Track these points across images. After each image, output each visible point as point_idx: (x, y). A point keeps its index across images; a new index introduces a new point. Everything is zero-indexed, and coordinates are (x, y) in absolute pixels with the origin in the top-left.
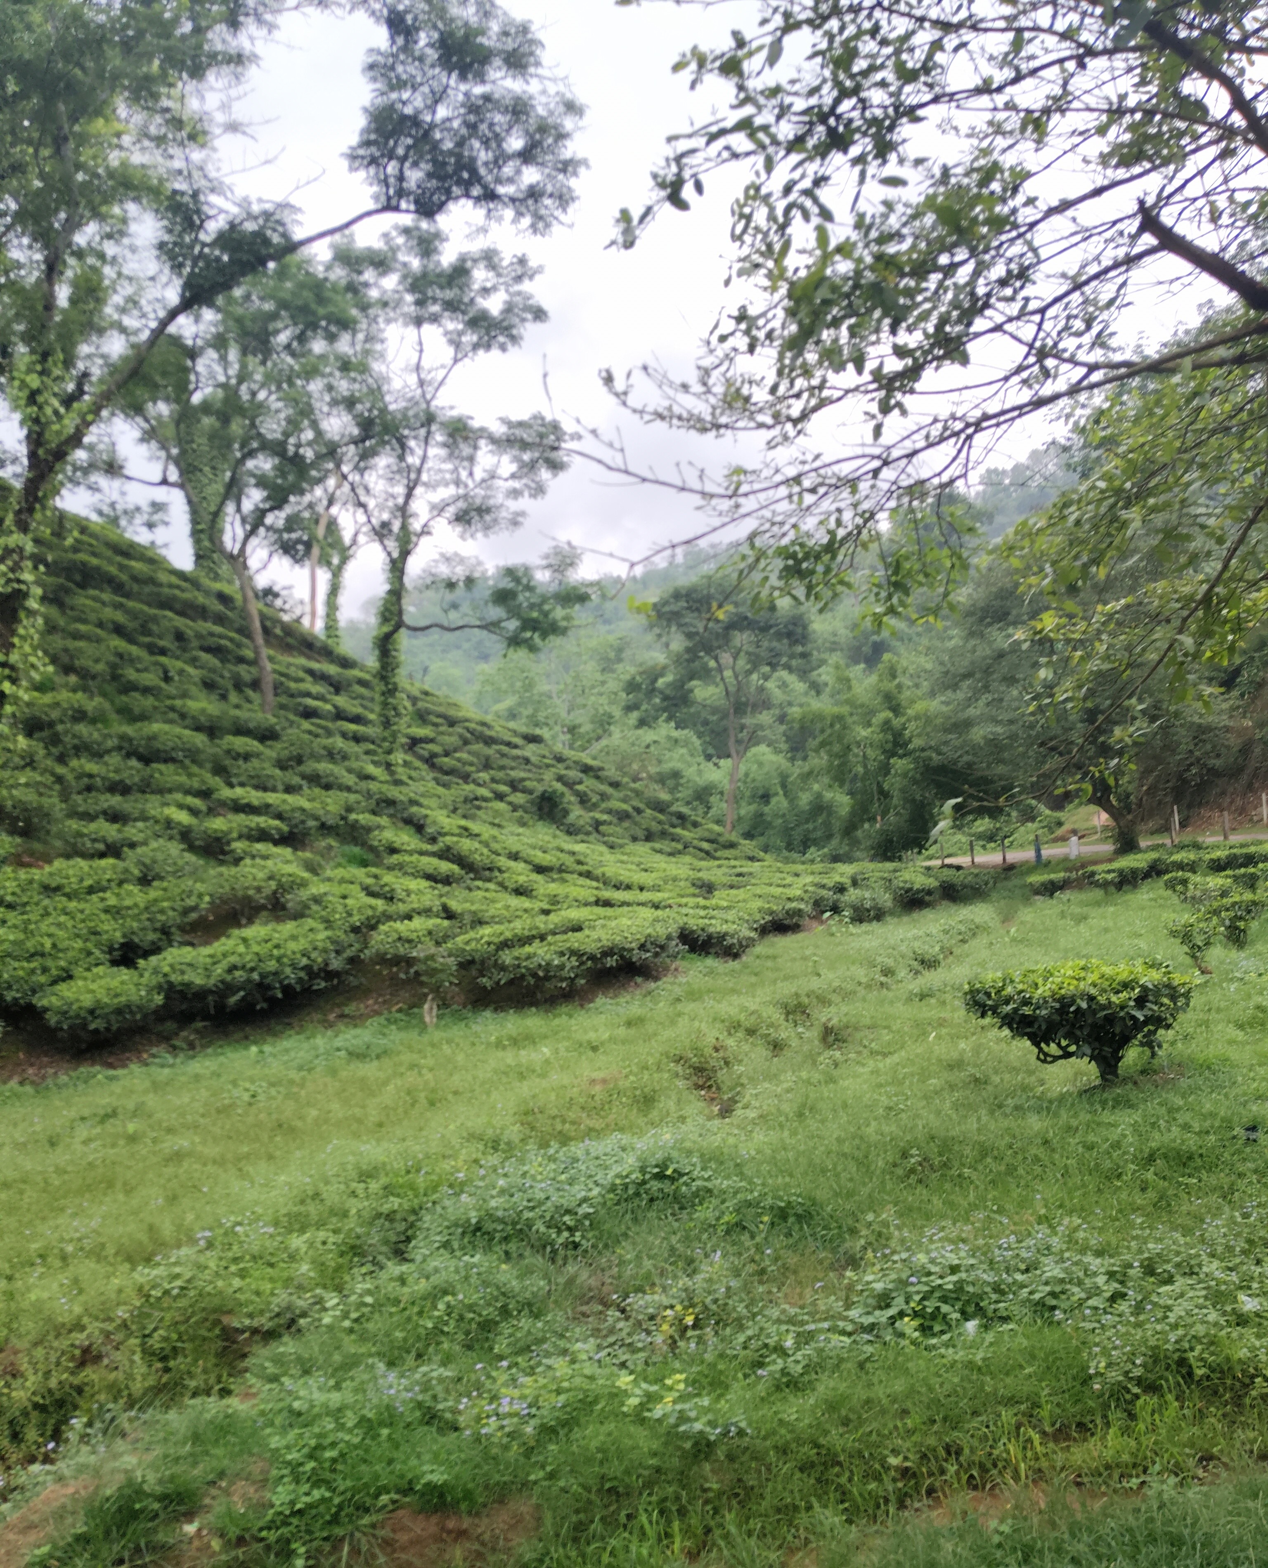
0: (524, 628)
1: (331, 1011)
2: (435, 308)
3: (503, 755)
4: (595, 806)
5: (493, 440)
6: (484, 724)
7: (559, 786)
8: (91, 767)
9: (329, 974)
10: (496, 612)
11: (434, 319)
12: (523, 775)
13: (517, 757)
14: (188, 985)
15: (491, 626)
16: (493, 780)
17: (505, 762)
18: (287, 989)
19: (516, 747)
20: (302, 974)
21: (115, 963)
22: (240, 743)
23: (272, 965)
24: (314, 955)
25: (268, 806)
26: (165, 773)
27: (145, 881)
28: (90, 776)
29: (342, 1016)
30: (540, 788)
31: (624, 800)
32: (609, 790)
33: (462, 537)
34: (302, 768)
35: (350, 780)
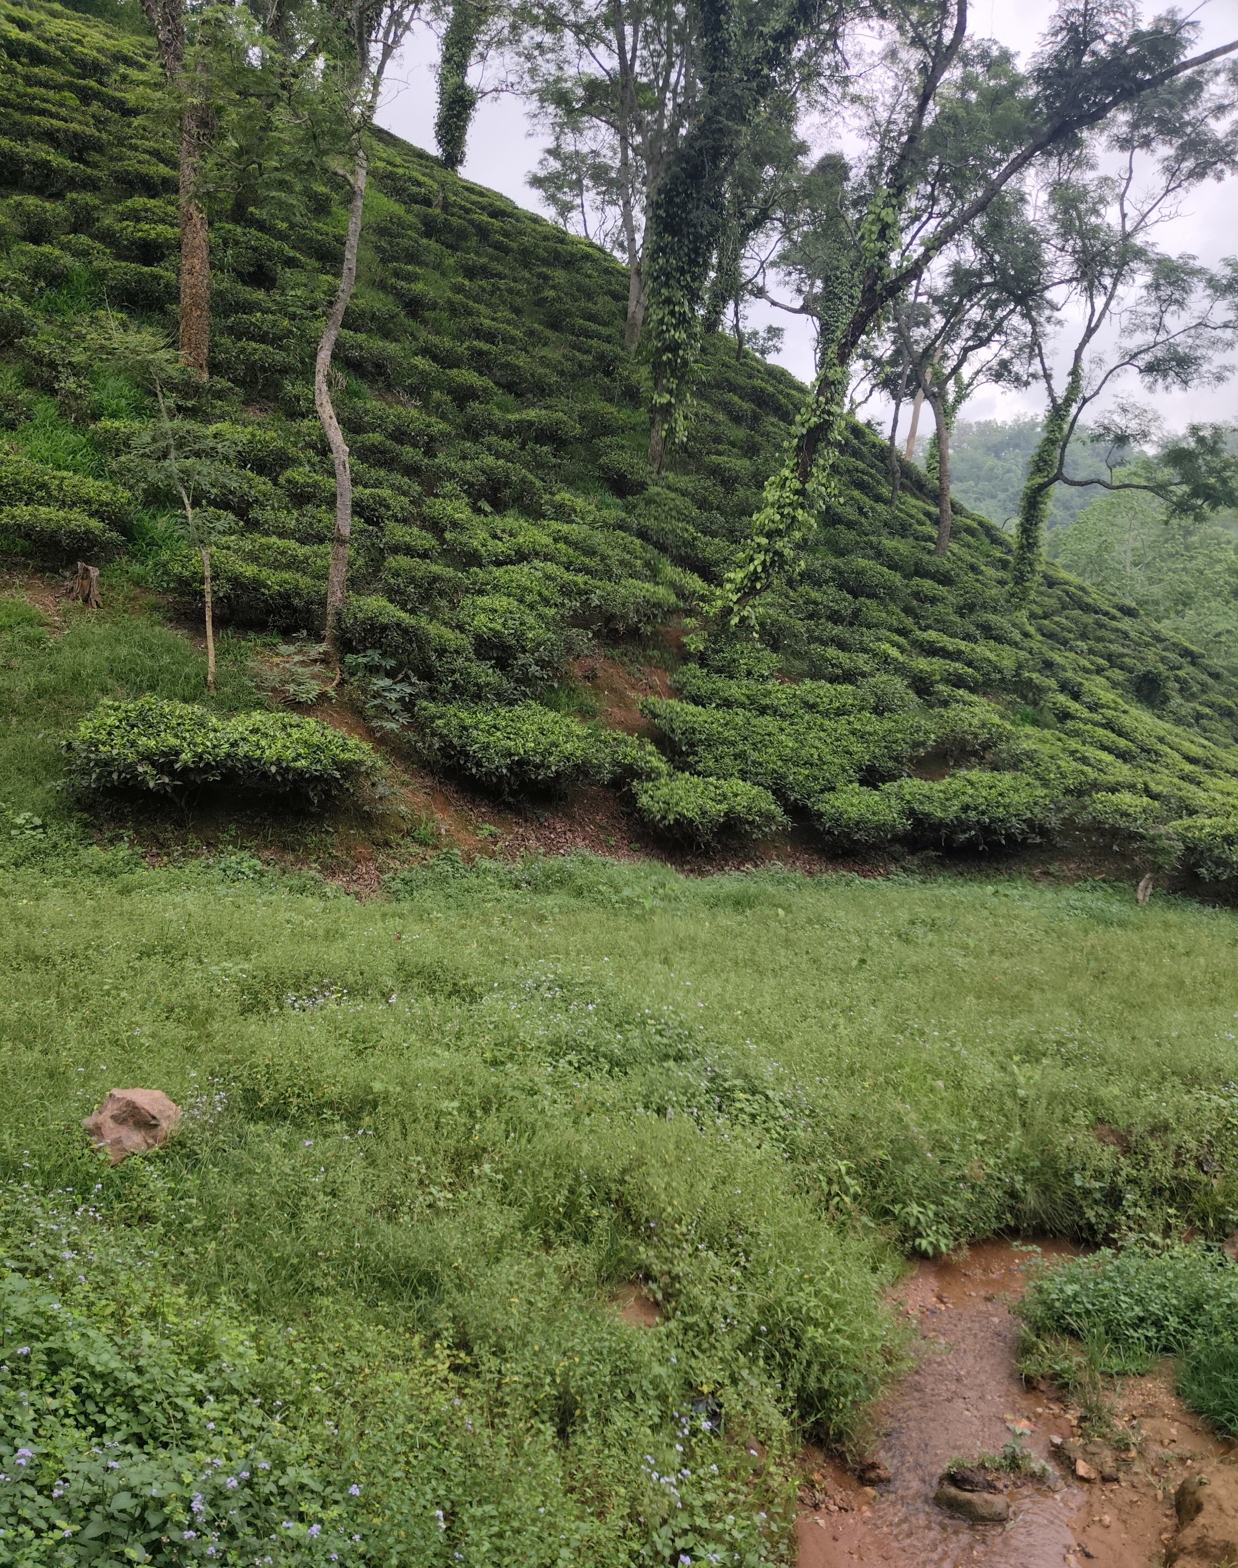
0: (1195, 494)
1: (1036, 867)
2: (1150, 130)
3: (1101, 626)
4: (1193, 697)
5: (1212, 283)
6: (1082, 589)
7: (1162, 667)
8: (815, 595)
9: (1043, 831)
10: (1167, 473)
11: (1146, 142)
12: (1121, 650)
13: (1117, 630)
14: (928, 815)
15: (1160, 489)
16: (1091, 651)
17: (1102, 633)
18: (1009, 837)
19: (1113, 618)
20: (1024, 826)
21: (862, 783)
22: (927, 585)
23: (1001, 812)
24: (1037, 810)
25: (960, 652)
26: (872, 609)
27: (879, 711)
28: (815, 603)
29: (1047, 874)
30: (1141, 668)
31: (1225, 695)
32: (1210, 681)
33: (1151, 389)
34: (973, 617)
35: (1017, 636)
